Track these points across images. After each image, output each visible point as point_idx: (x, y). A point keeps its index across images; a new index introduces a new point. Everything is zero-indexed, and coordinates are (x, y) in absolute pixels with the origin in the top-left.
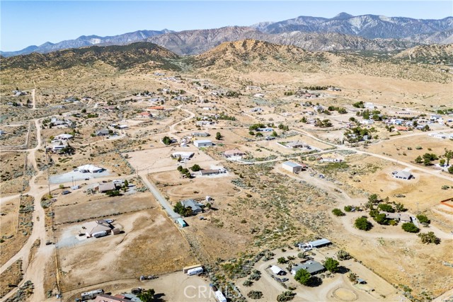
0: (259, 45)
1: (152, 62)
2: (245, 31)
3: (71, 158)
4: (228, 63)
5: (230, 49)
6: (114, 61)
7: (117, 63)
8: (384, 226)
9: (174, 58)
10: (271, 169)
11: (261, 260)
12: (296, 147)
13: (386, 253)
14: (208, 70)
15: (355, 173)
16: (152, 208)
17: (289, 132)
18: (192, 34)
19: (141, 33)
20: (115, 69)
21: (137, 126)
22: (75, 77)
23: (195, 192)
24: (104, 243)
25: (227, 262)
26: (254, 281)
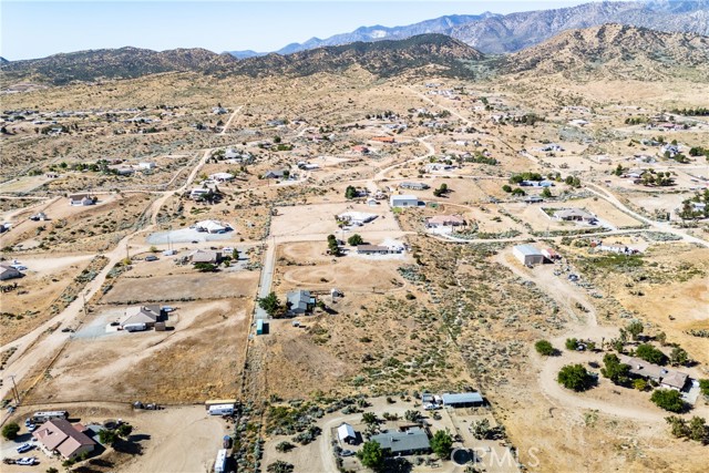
0: (629, 33)
1: (432, 66)
2: (621, 10)
3: (208, 209)
4: (559, 66)
5: (573, 42)
6: (377, 65)
7: (380, 68)
8: (619, 388)
9: (475, 58)
10: (489, 254)
11: (340, 412)
12: (569, 219)
13: (582, 441)
14: (517, 79)
15: (643, 279)
16: (242, 296)
17: (578, 191)
18: (525, 18)
19: (448, 20)
20: (373, 77)
21: (335, 166)
22: (309, 89)
23: (323, 280)
24: (135, 341)
25: (284, 404)
26: (299, 445)
